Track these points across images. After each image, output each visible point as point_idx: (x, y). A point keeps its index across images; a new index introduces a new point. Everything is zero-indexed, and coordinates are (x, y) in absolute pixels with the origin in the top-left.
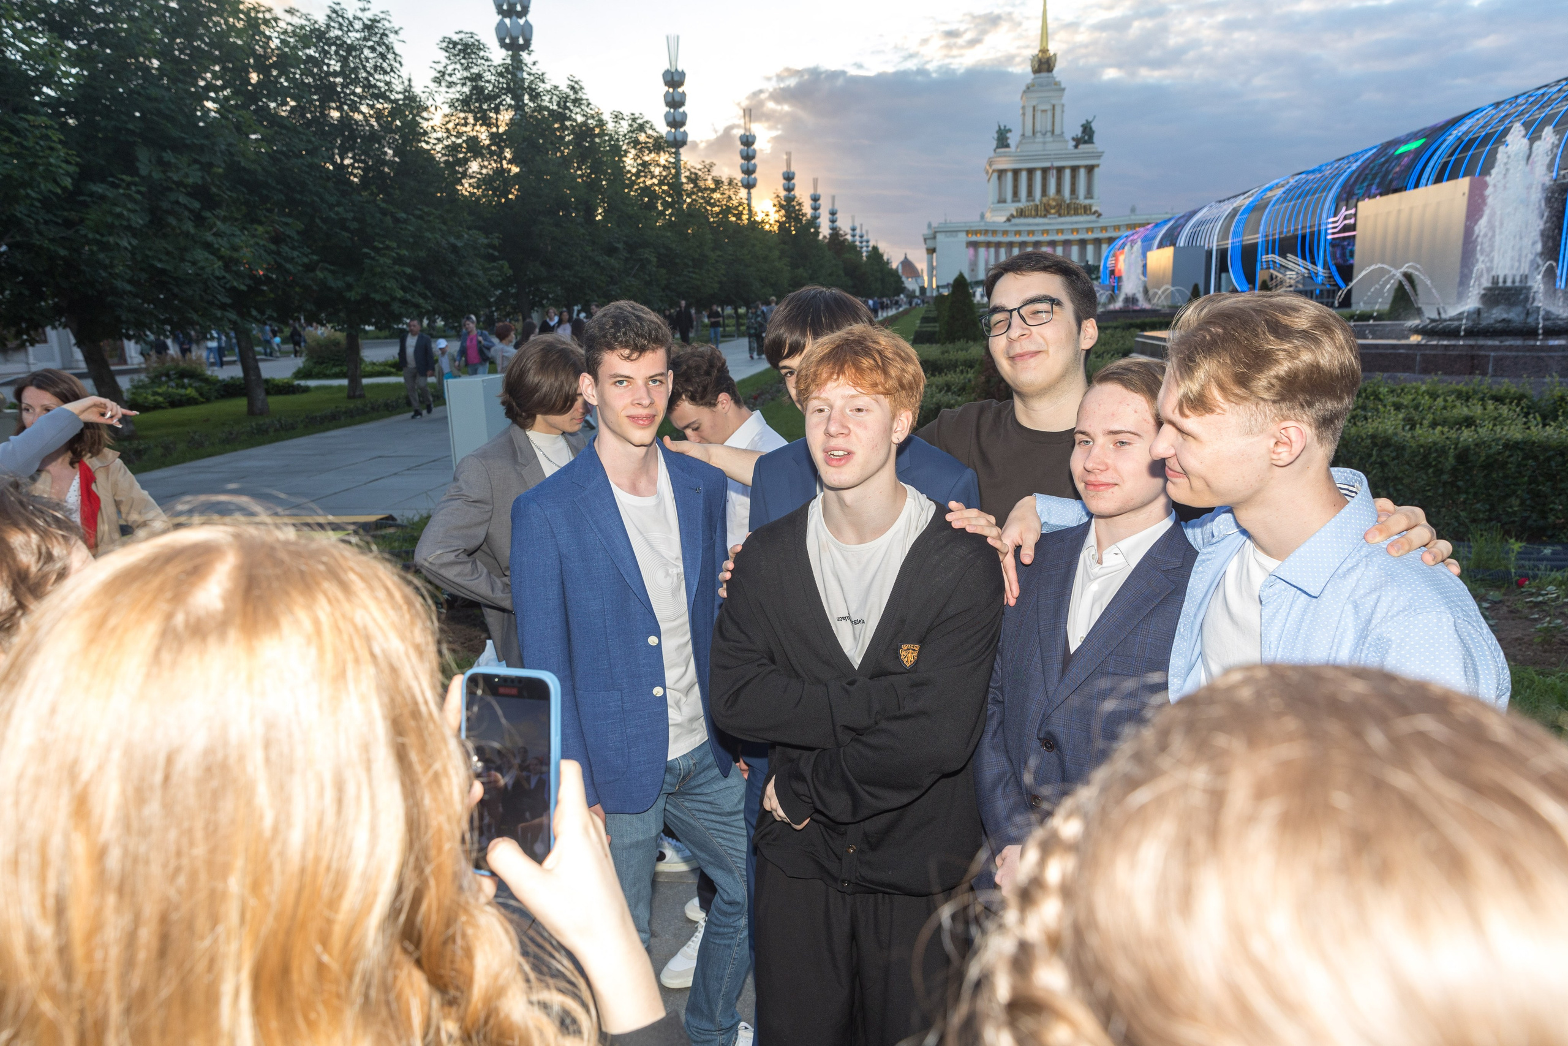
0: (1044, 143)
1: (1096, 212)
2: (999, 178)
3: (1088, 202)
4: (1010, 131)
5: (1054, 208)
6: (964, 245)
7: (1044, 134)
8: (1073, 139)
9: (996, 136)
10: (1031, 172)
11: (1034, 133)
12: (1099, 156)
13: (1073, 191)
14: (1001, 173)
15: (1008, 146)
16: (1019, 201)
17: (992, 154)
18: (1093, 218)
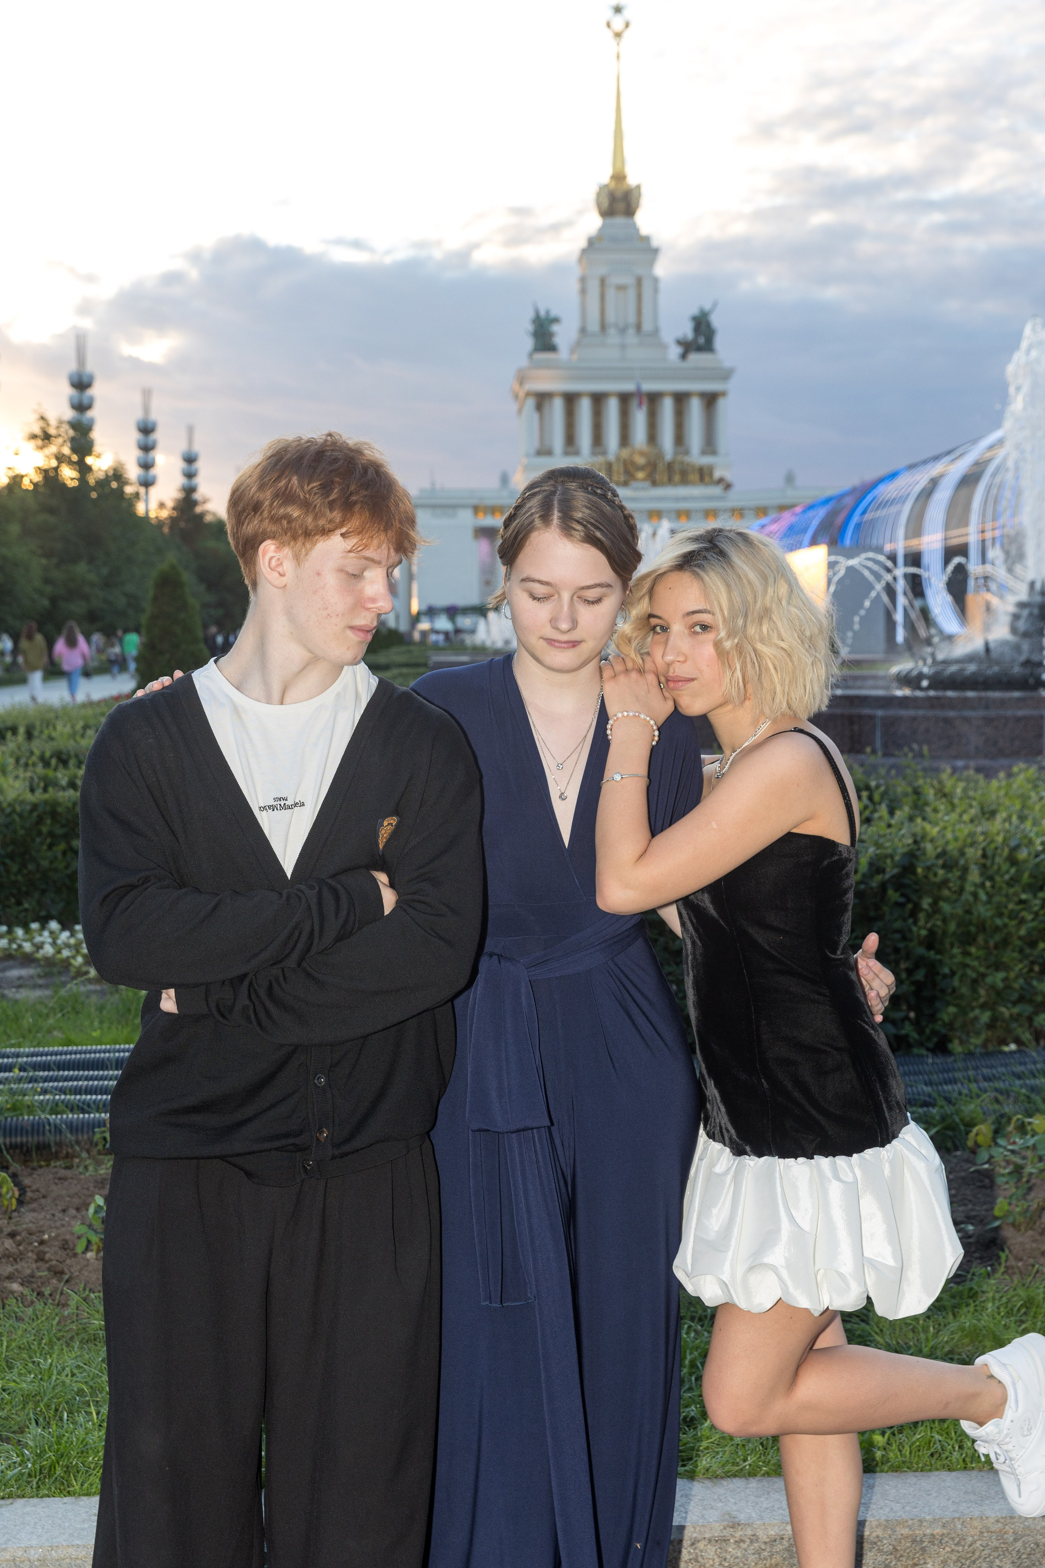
0: (623, 347)
1: (721, 481)
2: (539, 407)
3: (706, 460)
4: (556, 320)
5: (641, 468)
6: (470, 533)
7: (623, 331)
8: (679, 342)
9: (530, 327)
10: (598, 399)
11: (603, 327)
12: (726, 375)
13: (680, 438)
14: (542, 399)
15: (552, 348)
16: (577, 453)
17: (524, 362)
18: (717, 490)
